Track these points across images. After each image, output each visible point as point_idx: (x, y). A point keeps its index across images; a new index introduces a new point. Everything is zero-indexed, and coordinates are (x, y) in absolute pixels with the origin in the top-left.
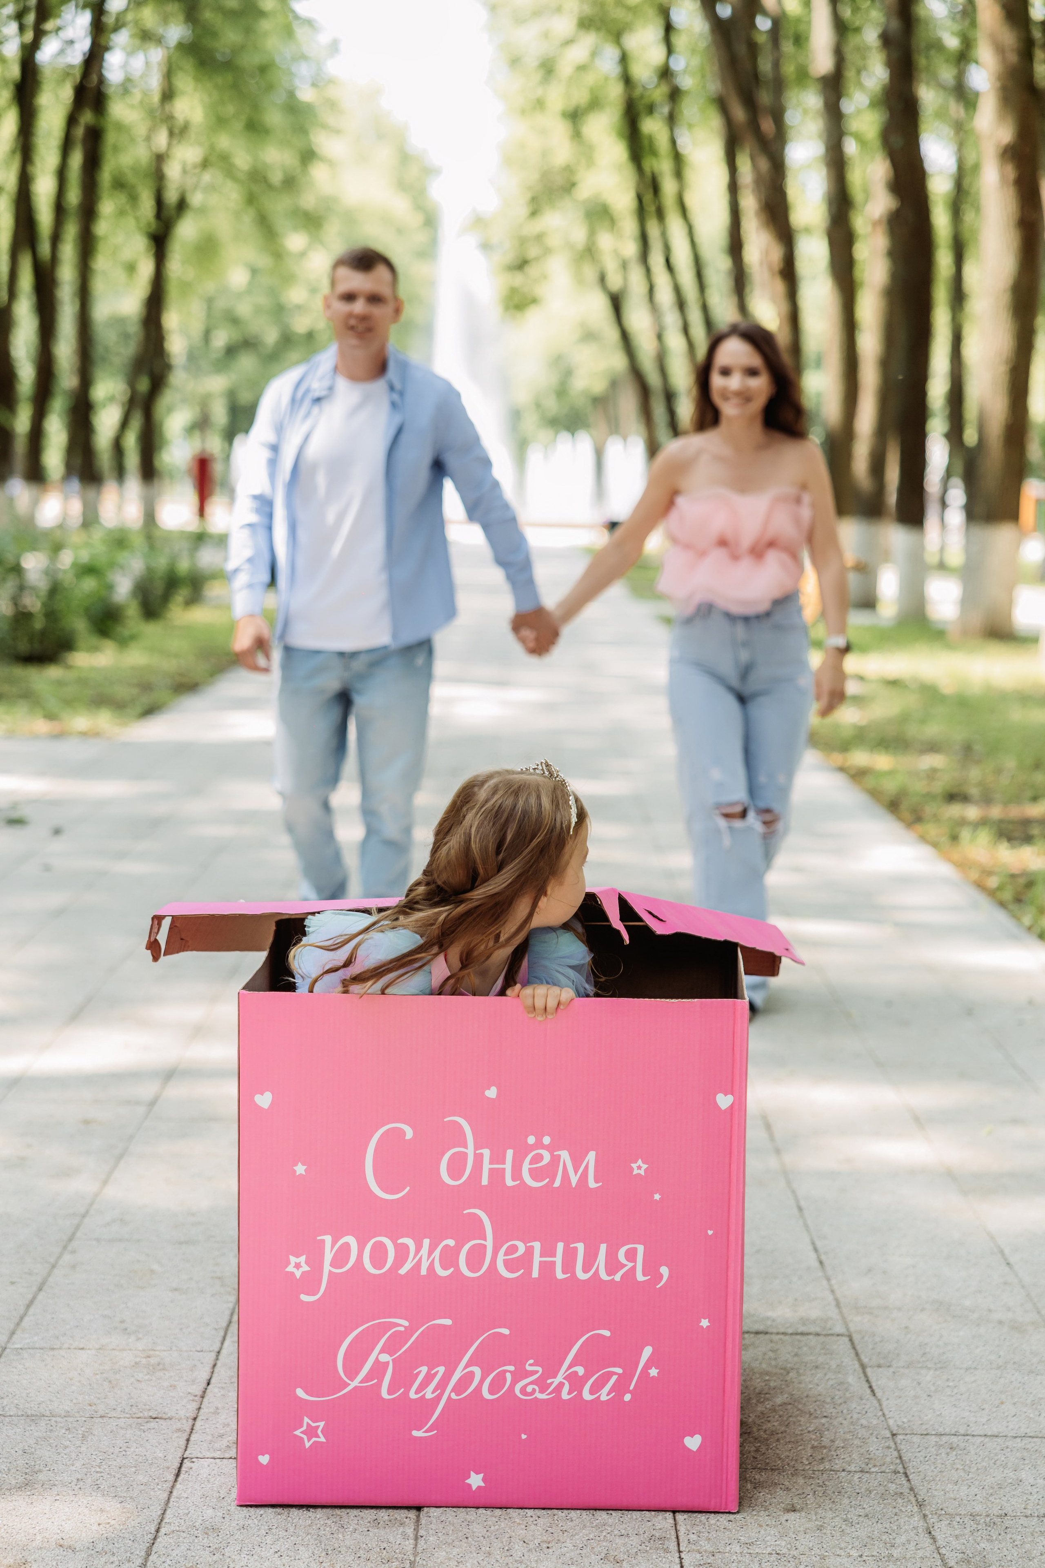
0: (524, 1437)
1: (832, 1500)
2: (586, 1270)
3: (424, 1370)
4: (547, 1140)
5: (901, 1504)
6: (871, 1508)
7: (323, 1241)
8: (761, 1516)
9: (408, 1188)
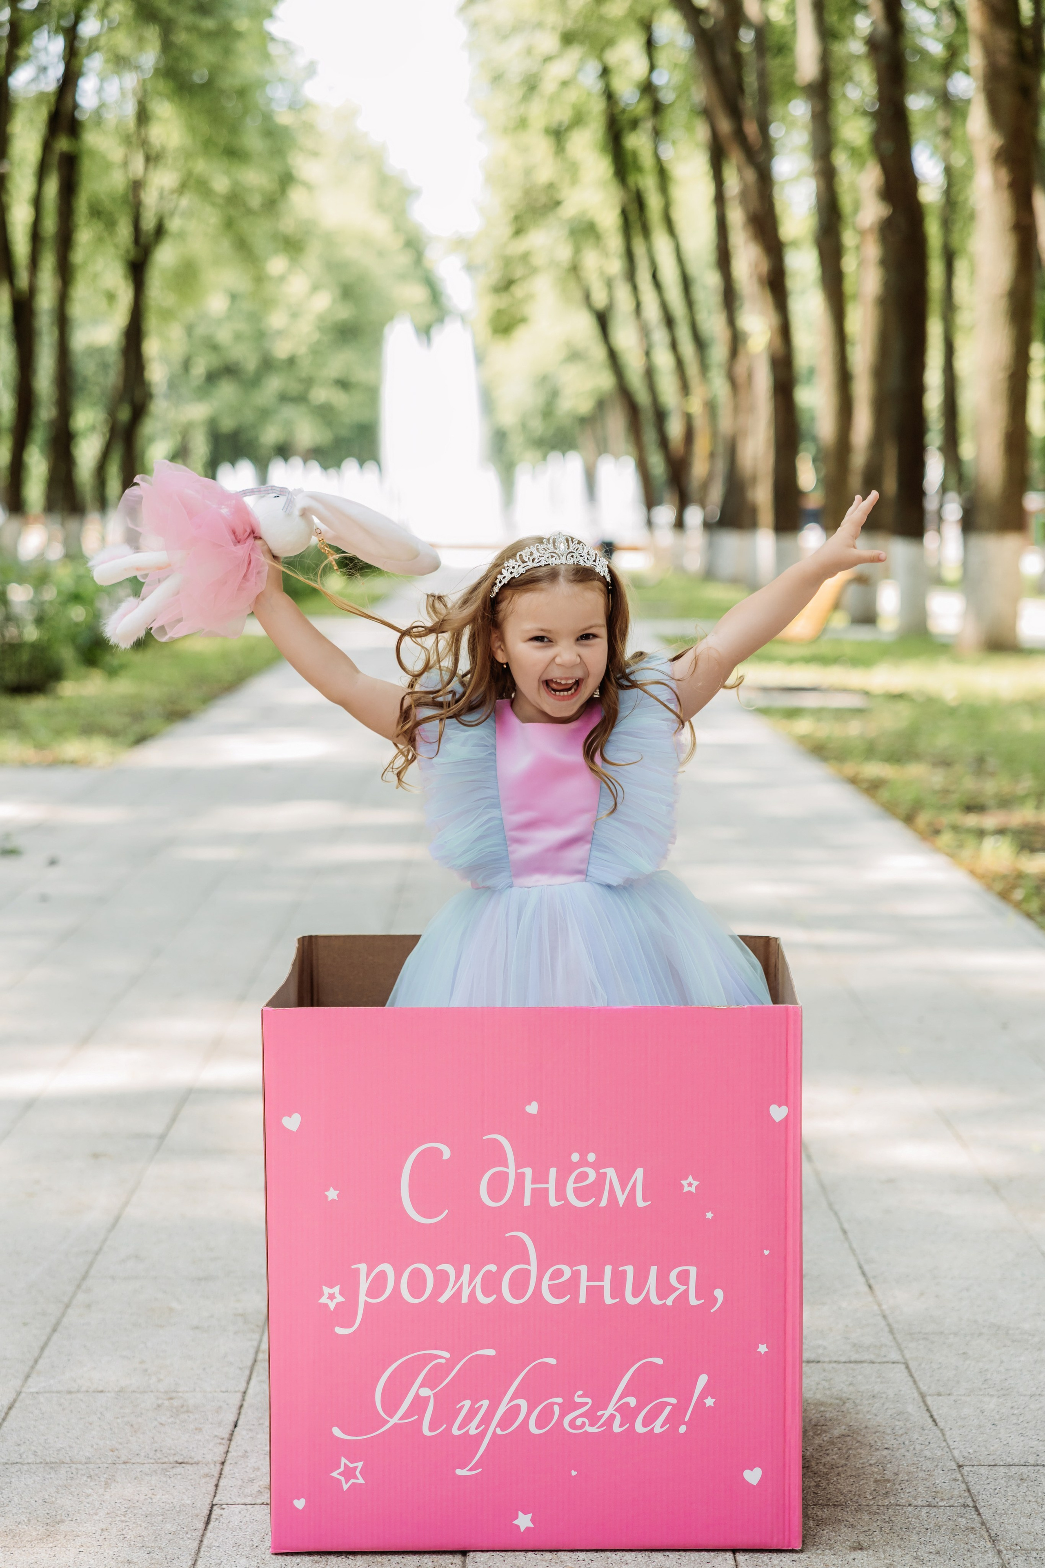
0: (574, 1473)
1: (900, 1537)
2: (635, 1294)
3: (467, 1404)
4: (591, 1157)
5: (973, 1540)
6: (942, 1544)
7: (358, 1270)
8: (827, 1555)
9: (447, 1211)
